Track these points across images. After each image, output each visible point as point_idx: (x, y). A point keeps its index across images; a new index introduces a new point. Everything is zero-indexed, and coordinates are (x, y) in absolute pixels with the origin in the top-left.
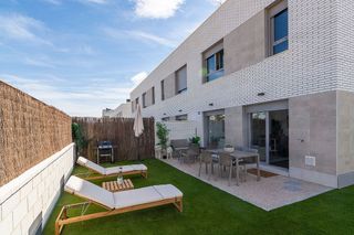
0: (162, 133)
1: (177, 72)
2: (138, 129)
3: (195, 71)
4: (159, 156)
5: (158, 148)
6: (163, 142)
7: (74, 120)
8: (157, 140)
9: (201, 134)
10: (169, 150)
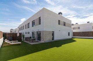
0: (23, 36)
1: (28, 24)
2: (18, 35)
3: (31, 24)
4: (22, 40)
5: (22, 39)
6: (24, 38)
7: (3, 33)
8: (22, 37)
9: (32, 36)
10: (25, 39)
